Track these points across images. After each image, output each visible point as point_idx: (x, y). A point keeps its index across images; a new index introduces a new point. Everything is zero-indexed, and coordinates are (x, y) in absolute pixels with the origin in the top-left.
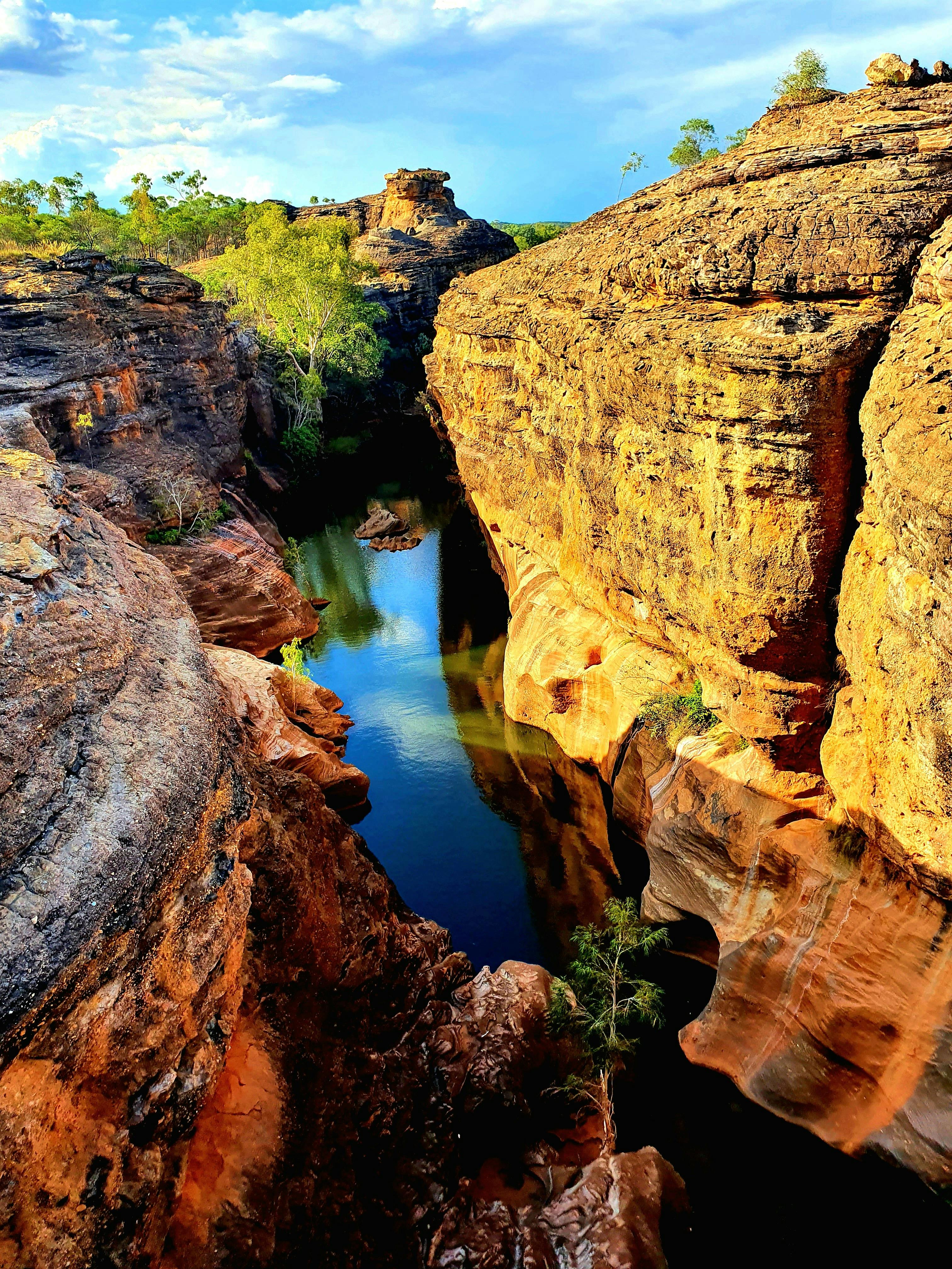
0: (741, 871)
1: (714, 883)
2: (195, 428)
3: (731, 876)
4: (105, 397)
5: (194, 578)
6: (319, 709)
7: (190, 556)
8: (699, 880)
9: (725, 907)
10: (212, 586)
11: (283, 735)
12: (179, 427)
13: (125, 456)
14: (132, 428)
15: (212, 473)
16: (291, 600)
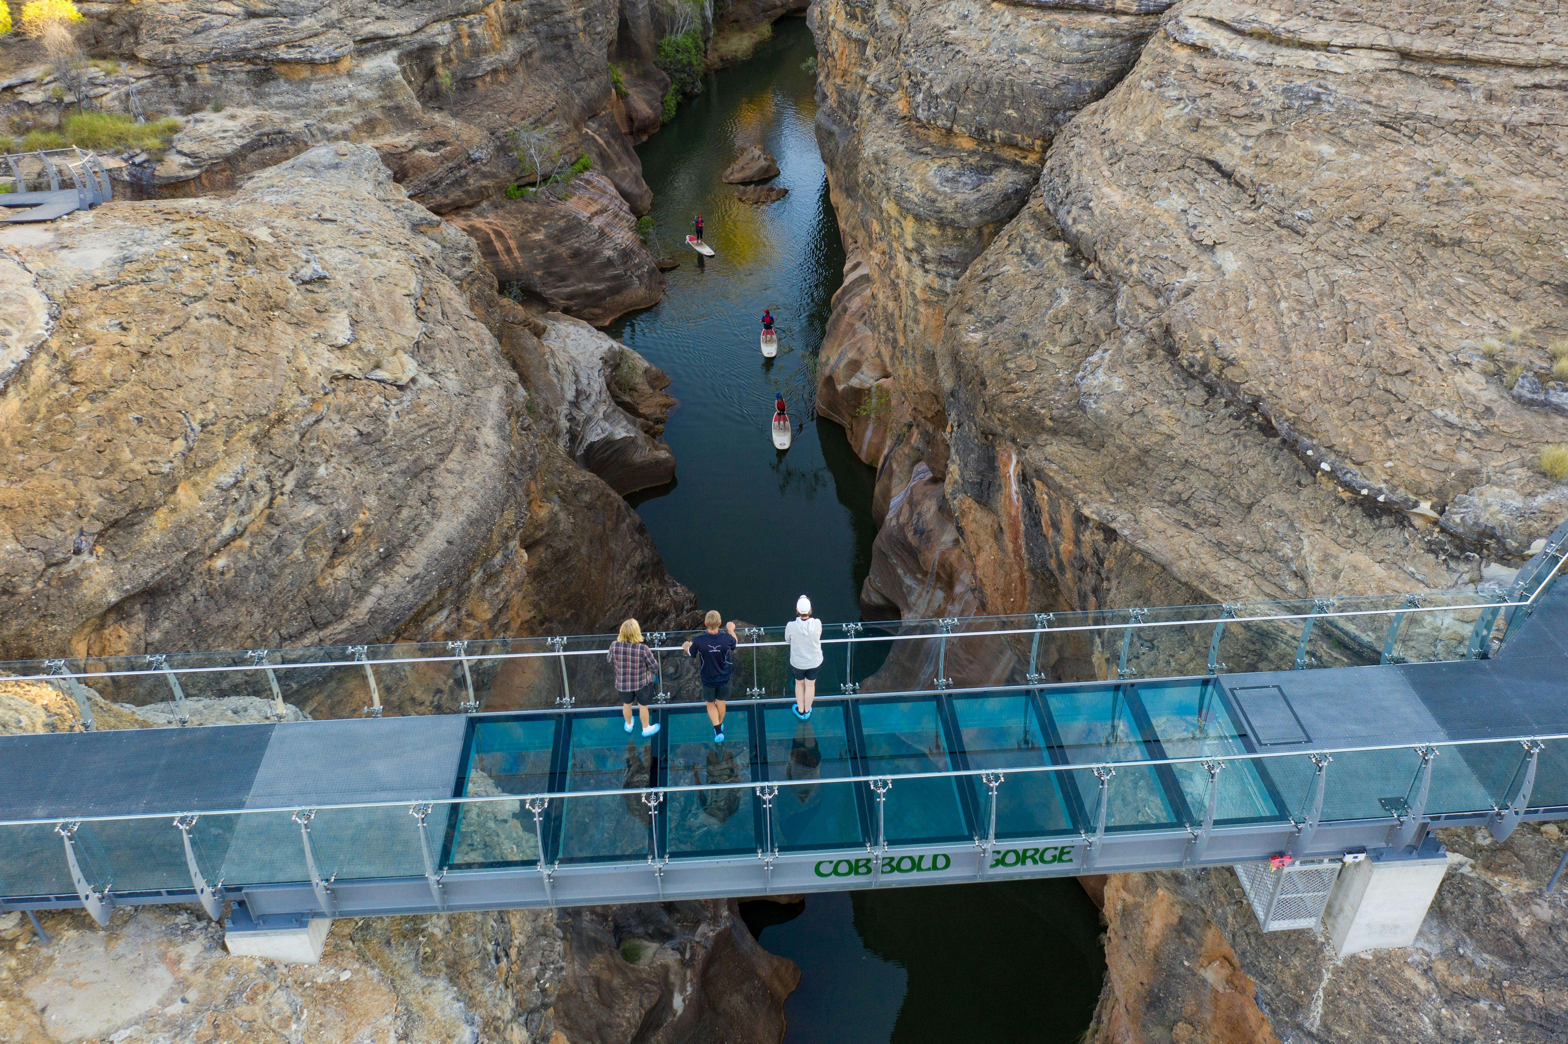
0: (925, 574)
1: (908, 581)
2: (561, 60)
3: (919, 576)
4: (469, 37)
5: (547, 242)
6: (646, 388)
7: (545, 218)
8: (899, 576)
9: (912, 599)
10: (563, 251)
11: (606, 417)
12: (545, 59)
13: (488, 102)
14: (495, 71)
15: (575, 112)
16: (638, 266)
